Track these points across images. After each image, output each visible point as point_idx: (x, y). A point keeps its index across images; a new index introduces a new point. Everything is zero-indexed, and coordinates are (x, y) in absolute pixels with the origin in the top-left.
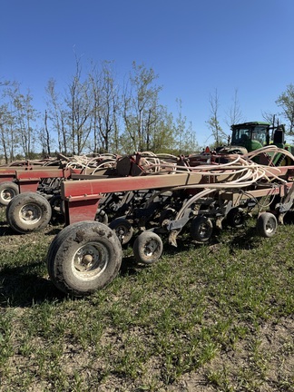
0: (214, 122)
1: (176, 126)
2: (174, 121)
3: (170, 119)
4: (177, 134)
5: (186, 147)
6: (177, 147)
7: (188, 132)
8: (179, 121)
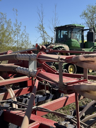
0: (41, 28)
1: (14, 29)
2: (12, 25)
3: (9, 23)
4: (15, 35)
5: (22, 45)
6: (15, 45)
7: (23, 34)
8: (16, 25)
